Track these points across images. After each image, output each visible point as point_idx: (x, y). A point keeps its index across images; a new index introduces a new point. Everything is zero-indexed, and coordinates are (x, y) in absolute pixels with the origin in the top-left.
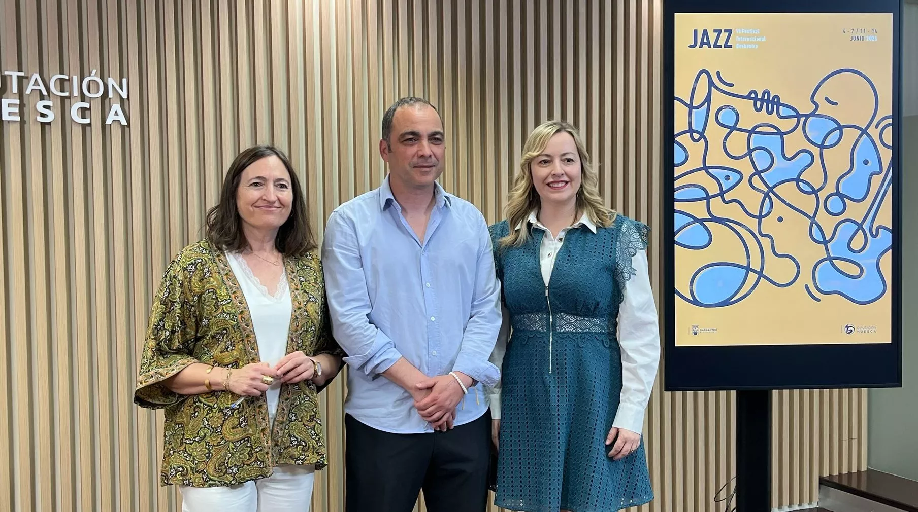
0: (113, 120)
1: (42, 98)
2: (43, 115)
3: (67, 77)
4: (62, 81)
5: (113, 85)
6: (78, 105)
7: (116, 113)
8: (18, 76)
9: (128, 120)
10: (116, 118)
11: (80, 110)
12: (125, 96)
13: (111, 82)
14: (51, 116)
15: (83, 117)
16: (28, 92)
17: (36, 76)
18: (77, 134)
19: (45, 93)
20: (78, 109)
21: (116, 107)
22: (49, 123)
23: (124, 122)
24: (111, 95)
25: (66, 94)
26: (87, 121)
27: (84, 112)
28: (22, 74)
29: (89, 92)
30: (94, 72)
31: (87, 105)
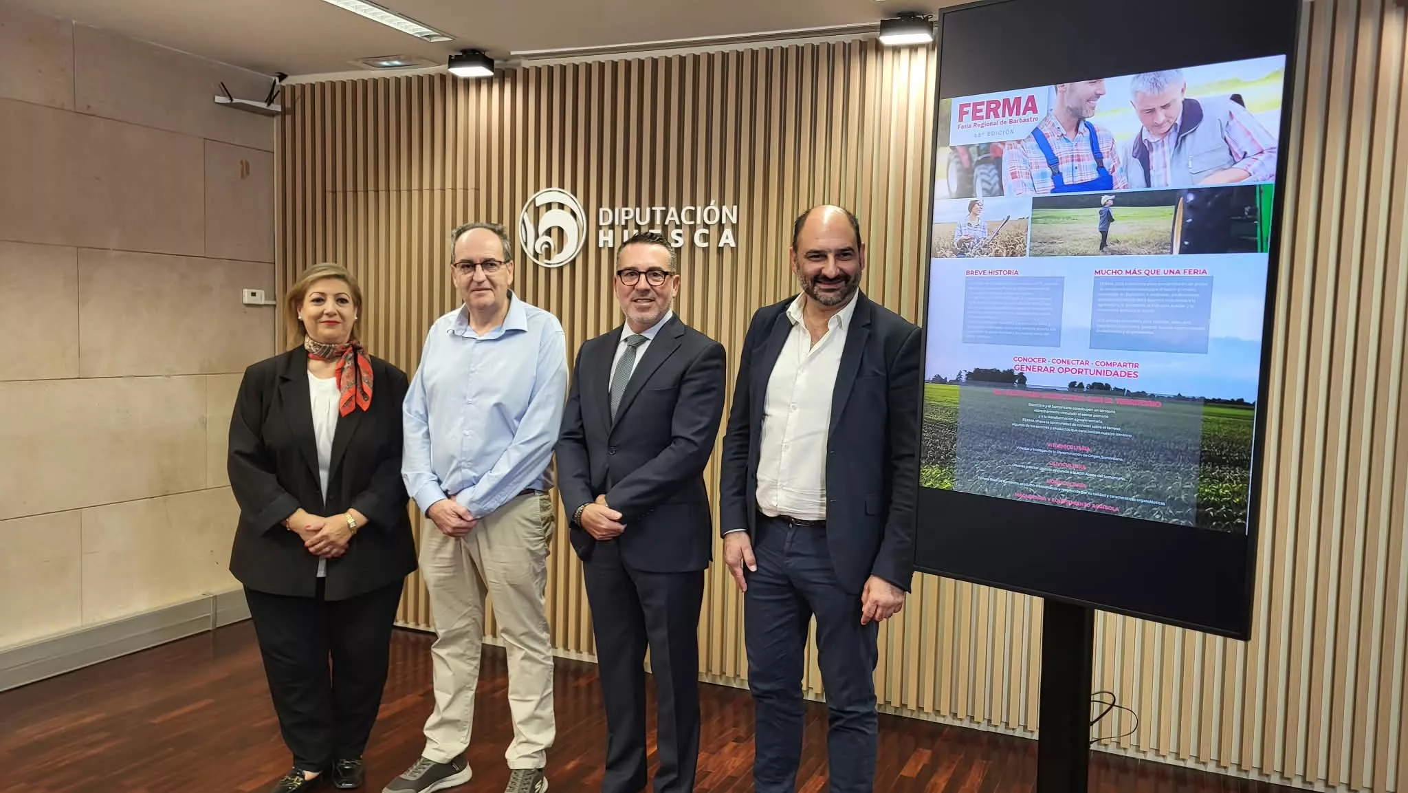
0: (725, 244)
1: (678, 227)
2: (677, 242)
3: (693, 208)
4: (691, 211)
5: (727, 215)
6: (700, 231)
7: (727, 238)
8: (662, 211)
9: (737, 243)
10: (727, 241)
11: (702, 237)
12: (734, 221)
13: (725, 209)
14: (681, 241)
15: (705, 241)
16: (667, 223)
17: (673, 209)
18: (699, 256)
19: (678, 223)
20: (700, 235)
21: (728, 232)
22: (680, 248)
23: (733, 244)
24: (724, 221)
25: (692, 223)
26: (706, 245)
27: (706, 238)
28: (664, 208)
29: (709, 219)
30: (713, 202)
31: (706, 231)
